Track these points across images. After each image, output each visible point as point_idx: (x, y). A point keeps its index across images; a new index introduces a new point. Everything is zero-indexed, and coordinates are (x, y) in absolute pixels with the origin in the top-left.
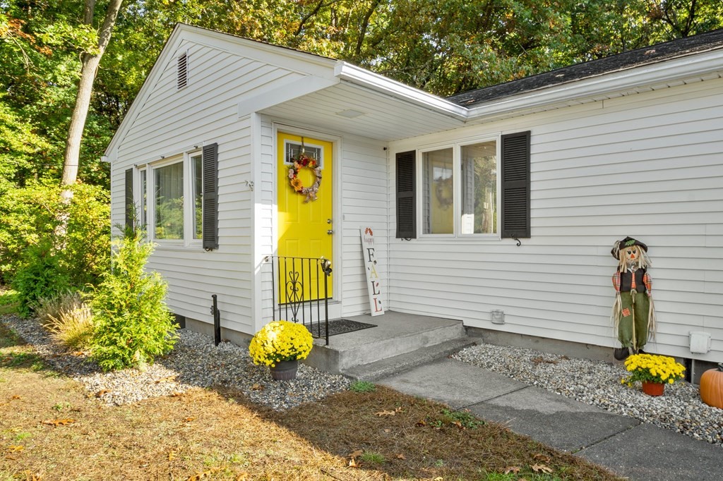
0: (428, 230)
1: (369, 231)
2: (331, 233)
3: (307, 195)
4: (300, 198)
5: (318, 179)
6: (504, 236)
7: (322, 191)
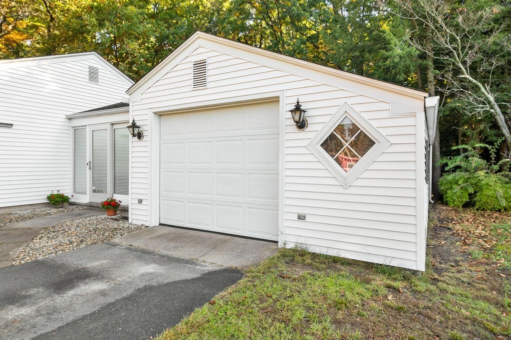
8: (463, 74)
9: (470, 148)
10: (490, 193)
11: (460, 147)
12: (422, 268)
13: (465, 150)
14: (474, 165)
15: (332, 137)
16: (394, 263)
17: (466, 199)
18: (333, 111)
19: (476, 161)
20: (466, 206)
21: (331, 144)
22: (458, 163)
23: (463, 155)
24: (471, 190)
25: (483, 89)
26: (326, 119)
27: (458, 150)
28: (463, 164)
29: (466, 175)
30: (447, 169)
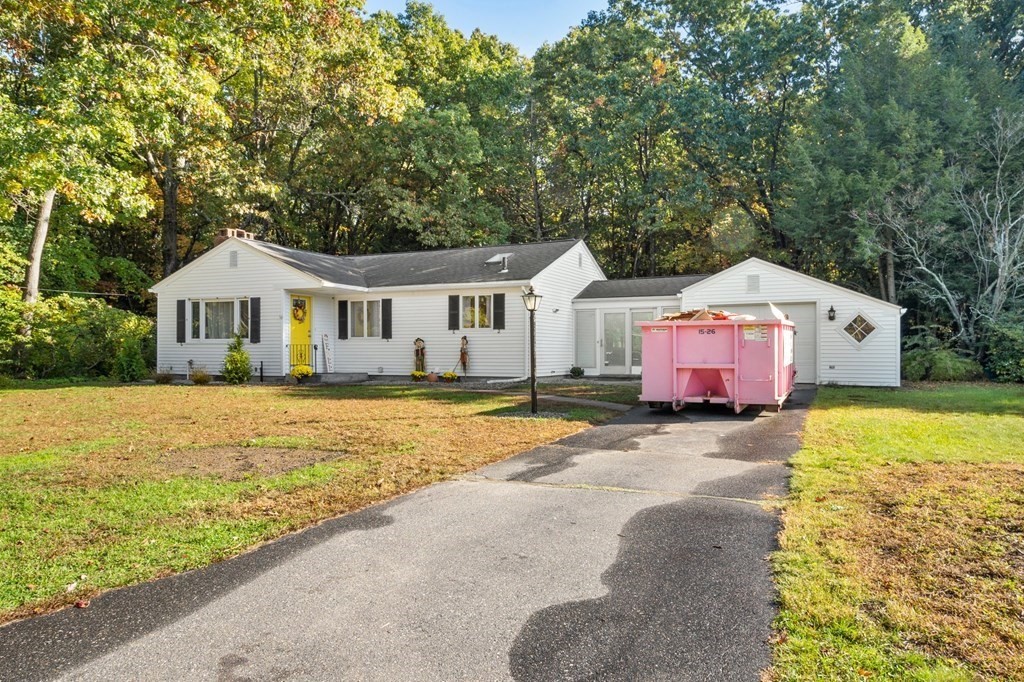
0: (353, 336)
1: (326, 335)
2: (310, 336)
3: (301, 320)
4: (298, 322)
5: (305, 313)
6: (383, 338)
7: (307, 318)
8: (919, 265)
9: (926, 328)
10: (941, 365)
11: (918, 327)
12: (899, 385)
13: (923, 330)
14: (929, 343)
15: (851, 325)
16: (885, 385)
17: (923, 372)
18: (852, 312)
19: (931, 339)
20: (923, 378)
21: (850, 329)
22: (916, 341)
23: (920, 334)
24: (927, 365)
25: (937, 278)
26: (848, 316)
27: (916, 330)
28: (921, 343)
29: (923, 352)
30: (906, 346)
